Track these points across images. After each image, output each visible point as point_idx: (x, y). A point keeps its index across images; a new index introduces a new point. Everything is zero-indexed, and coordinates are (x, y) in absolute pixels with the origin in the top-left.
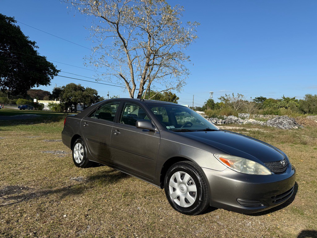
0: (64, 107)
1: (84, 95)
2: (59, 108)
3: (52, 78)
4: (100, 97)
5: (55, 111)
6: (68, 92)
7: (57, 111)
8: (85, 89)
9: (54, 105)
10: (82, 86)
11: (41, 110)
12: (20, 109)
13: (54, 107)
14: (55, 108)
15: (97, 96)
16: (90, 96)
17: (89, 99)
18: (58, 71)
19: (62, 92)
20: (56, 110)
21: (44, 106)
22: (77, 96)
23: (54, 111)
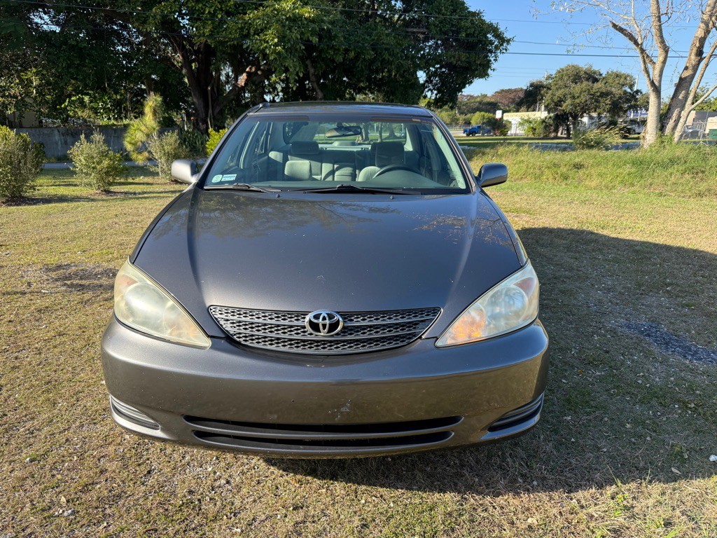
0: (552, 126)
1: (595, 93)
2: (540, 130)
3: (495, 60)
4: (641, 93)
5: (533, 136)
6: (557, 89)
7: (536, 136)
8: (604, 75)
9: (530, 122)
10: (595, 68)
11: (505, 135)
12: (468, 135)
13: (529, 128)
14: (532, 128)
15: (631, 90)
16: (612, 93)
17: (608, 102)
18: (508, 41)
19: (545, 89)
20: (534, 134)
21: (511, 127)
22: (578, 97)
23: (531, 136)
